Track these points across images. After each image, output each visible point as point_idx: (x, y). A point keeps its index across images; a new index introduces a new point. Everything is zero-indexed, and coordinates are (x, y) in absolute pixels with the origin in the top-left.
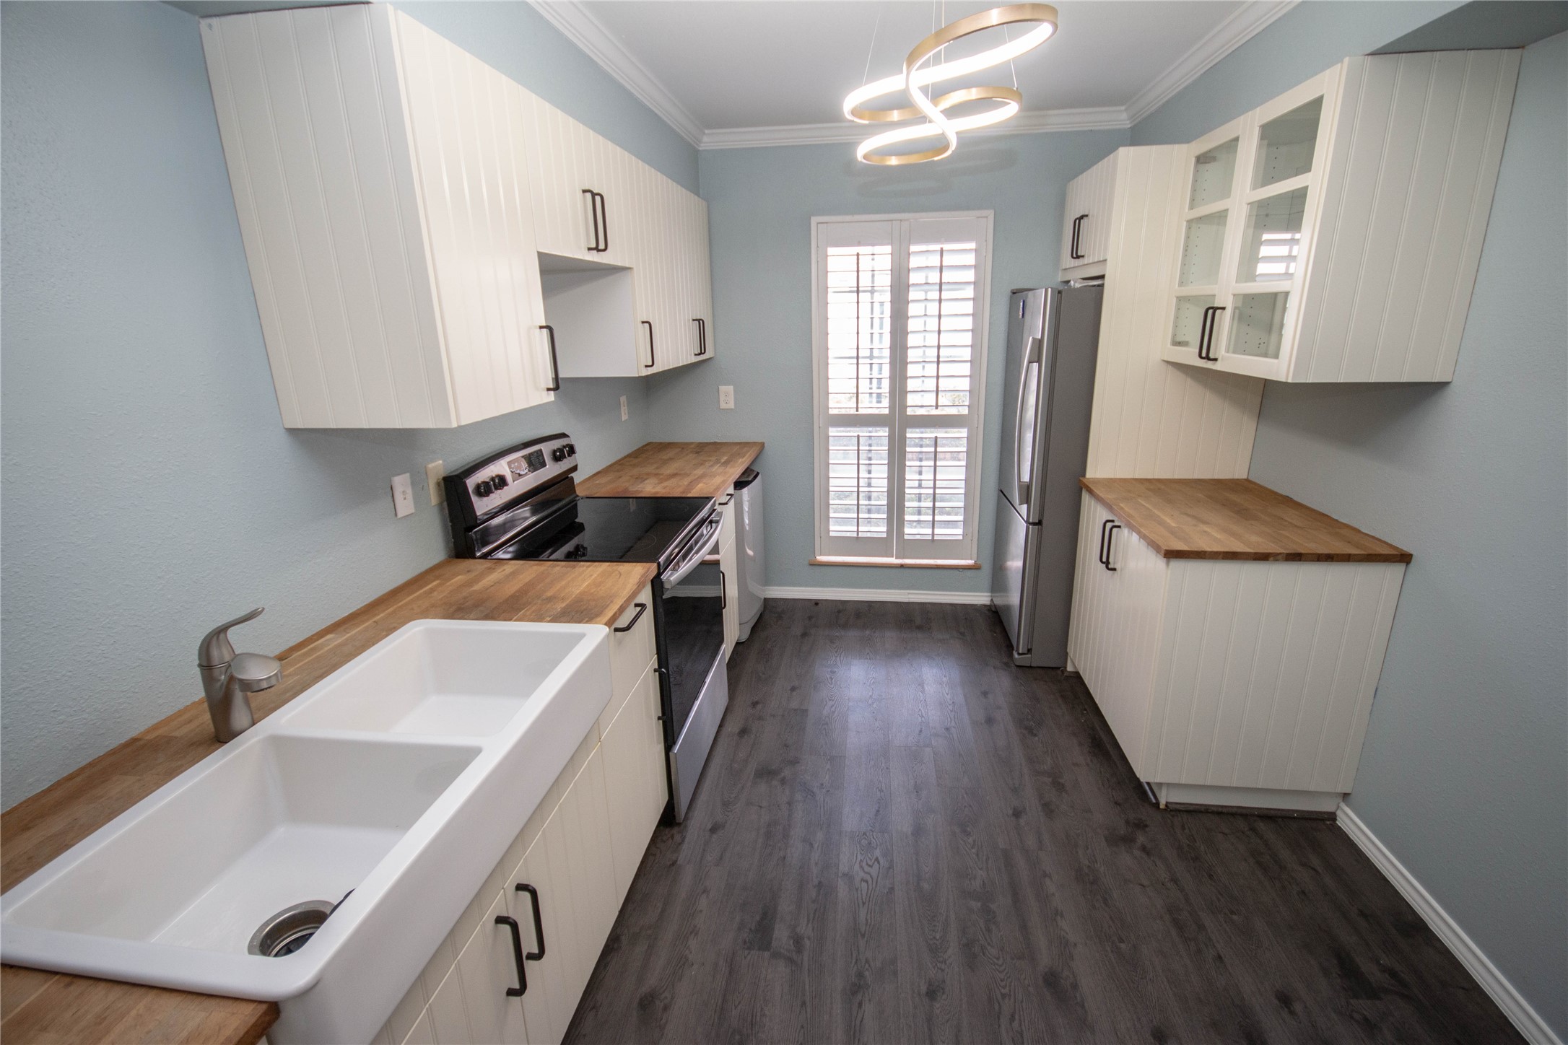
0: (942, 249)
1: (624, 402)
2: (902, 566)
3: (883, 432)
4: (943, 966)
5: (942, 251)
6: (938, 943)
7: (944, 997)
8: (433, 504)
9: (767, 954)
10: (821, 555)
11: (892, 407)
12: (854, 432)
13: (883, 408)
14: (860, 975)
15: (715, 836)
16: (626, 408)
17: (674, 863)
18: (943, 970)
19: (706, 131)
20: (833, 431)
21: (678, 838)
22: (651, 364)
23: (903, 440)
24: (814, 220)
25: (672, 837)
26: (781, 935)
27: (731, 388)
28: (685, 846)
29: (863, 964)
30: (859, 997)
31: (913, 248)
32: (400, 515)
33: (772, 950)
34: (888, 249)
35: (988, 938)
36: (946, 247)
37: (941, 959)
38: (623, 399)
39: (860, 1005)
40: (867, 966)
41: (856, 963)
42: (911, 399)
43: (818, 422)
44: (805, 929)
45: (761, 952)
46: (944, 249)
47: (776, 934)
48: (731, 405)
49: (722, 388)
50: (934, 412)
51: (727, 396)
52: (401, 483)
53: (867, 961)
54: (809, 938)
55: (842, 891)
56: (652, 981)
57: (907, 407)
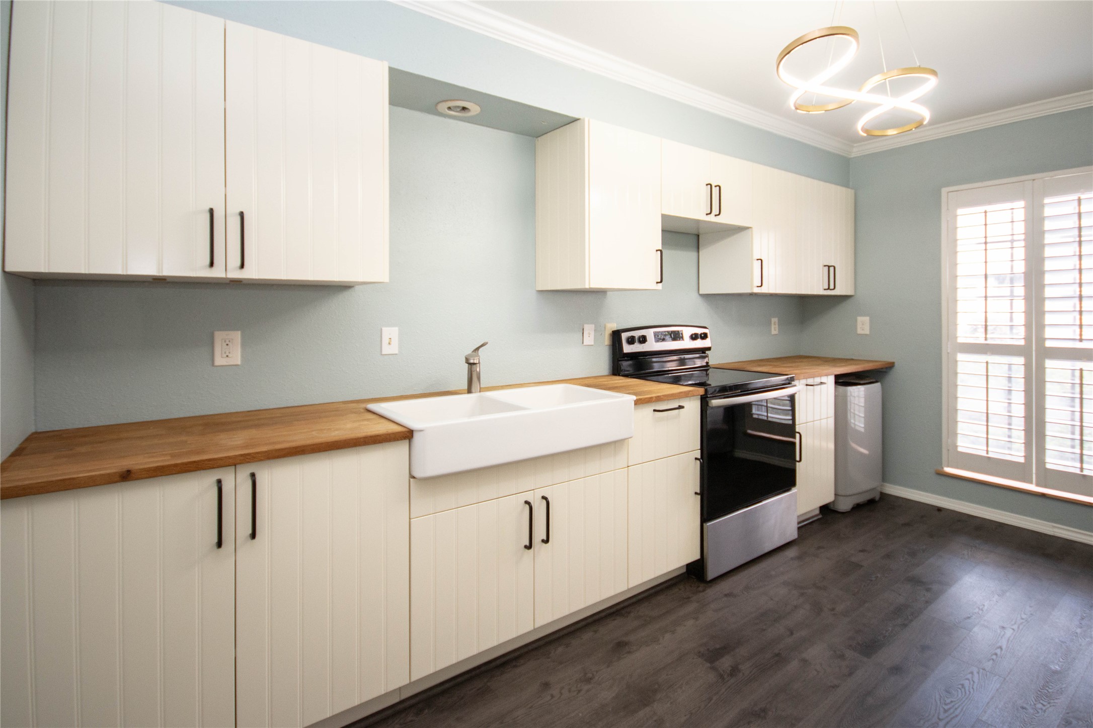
0: (1079, 197)
1: (775, 322)
2: (1043, 495)
3: (1021, 360)
5: (1079, 200)
8: (606, 344)
9: (708, 665)
10: (948, 466)
11: (1028, 338)
12: (983, 358)
13: (1018, 337)
14: (764, 710)
15: (726, 599)
16: (777, 326)
17: (689, 598)
19: (855, 145)
20: (960, 357)
21: (700, 589)
22: (760, 285)
23: (1041, 369)
24: (944, 191)
25: (698, 587)
26: (726, 663)
27: (866, 319)
28: (701, 594)
29: (772, 707)
31: (1047, 200)
32: (584, 344)
33: (714, 665)
34: (1022, 204)
36: (1083, 197)
38: (775, 320)
40: (774, 709)
41: (768, 703)
42: (1049, 333)
43: (946, 348)
44: (746, 668)
45: (705, 662)
46: (1081, 198)
47: (723, 660)
48: (867, 331)
49: (860, 319)
50: (1078, 345)
51: (863, 325)
52: (589, 329)
53: (777, 708)
54: (743, 674)
55: (793, 665)
56: (632, 638)
57: (1045, 339)
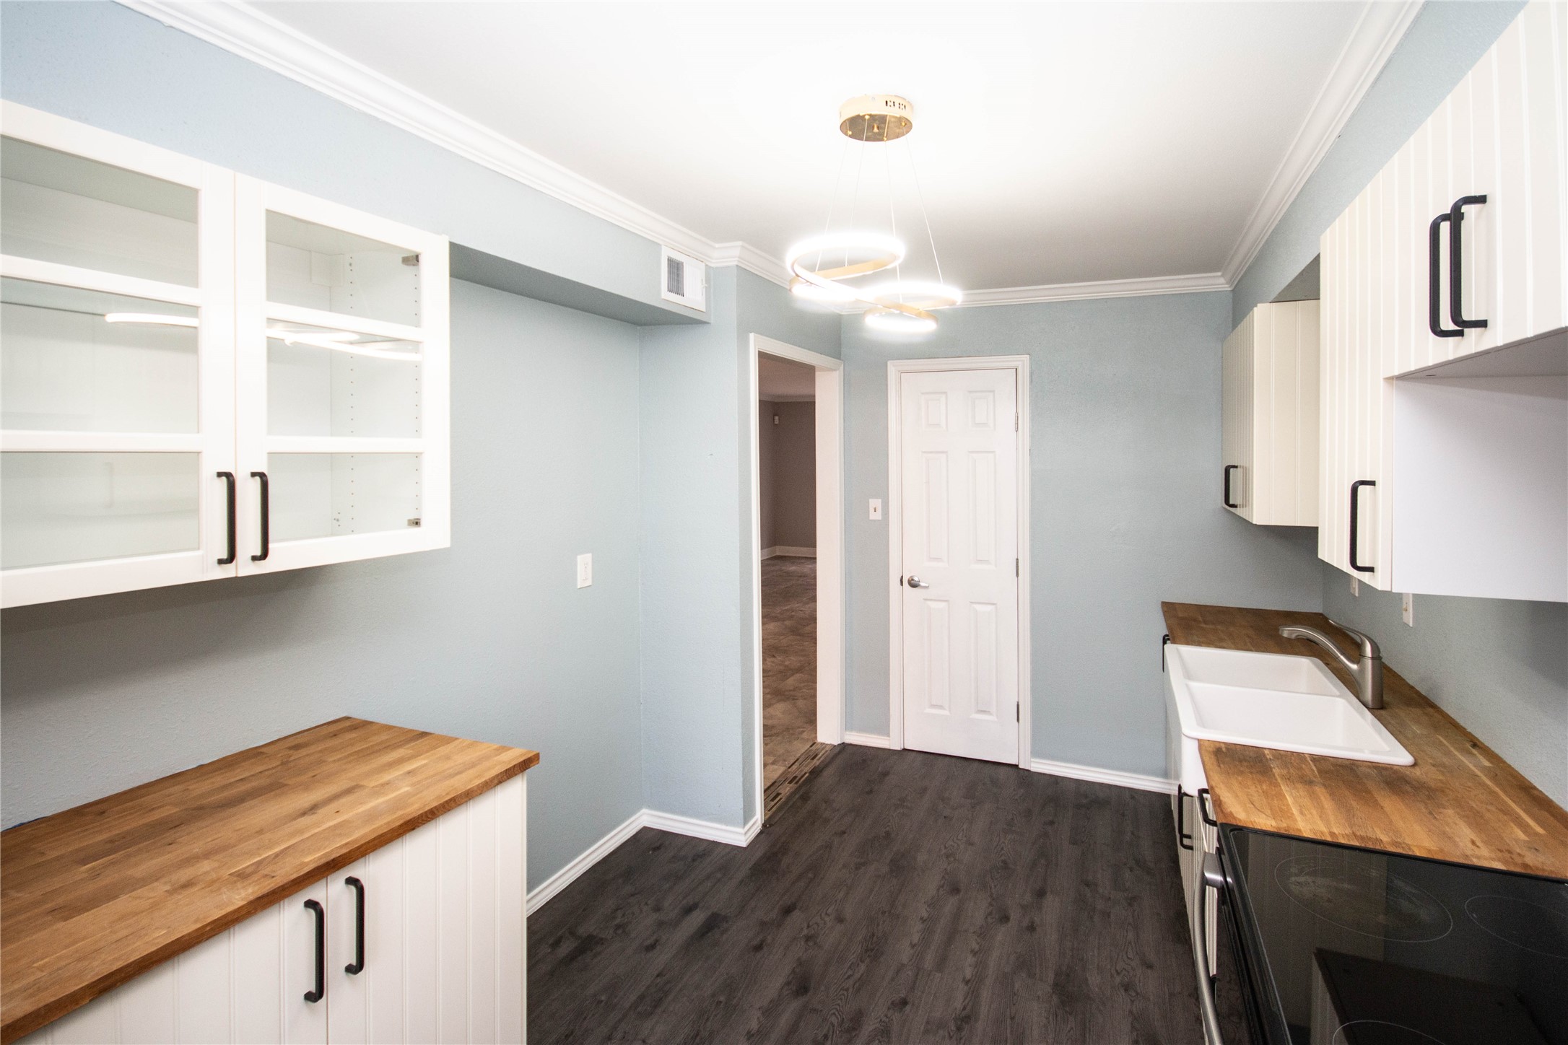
4: (884, 1019)
6: (880, 1037)
7: (893, 999)
18: (886, 1016)
29: (955, 1036)
30: (964, 1014)
35: (831, 1033)
37: (883, 1024)
39: (964, 1008)
40: (951, 1034)
41: (961, 1039)
53: (951, 1037)
